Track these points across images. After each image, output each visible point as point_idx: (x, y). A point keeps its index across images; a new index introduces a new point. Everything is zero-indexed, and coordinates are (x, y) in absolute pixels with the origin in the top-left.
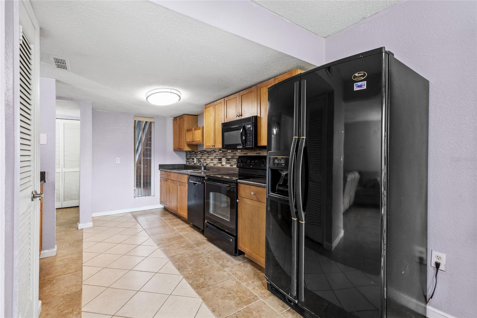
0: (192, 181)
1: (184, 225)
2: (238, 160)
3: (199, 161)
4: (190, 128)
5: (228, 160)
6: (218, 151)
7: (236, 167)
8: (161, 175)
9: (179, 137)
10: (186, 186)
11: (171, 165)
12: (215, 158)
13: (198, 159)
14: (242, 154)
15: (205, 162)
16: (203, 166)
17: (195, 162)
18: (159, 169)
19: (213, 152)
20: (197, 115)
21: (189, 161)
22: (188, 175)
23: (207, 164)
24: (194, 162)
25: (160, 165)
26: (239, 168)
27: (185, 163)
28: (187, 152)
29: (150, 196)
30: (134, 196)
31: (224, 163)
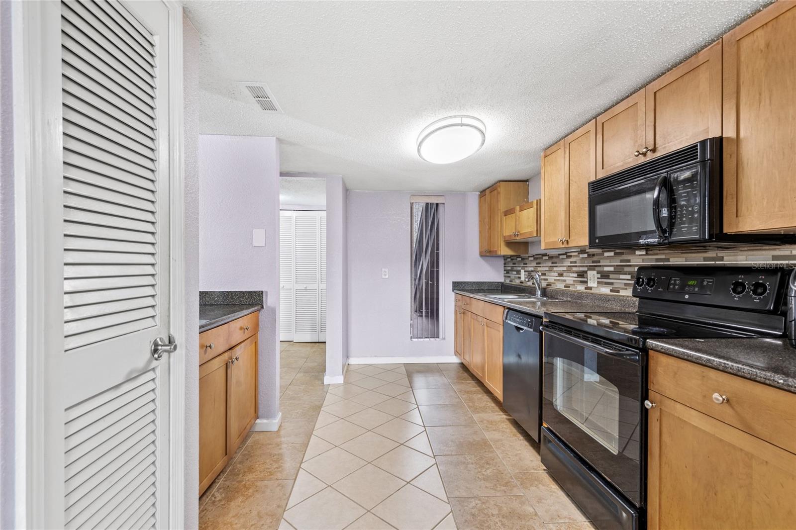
0: (512, 321)
1: (497, 413)
2: (638, 279)
3: (530, 276)
4: (511, 208)
5: (605, 275)
6: (577, 254)
7: (631, 294)
8: (456, 301)
9: (490, 228)
10: (500, 331)
11: (474, 282)
12: (569, 271)
13: (529, 272)
14: (651, 260)
15: (545, 280)
16: (539, 288)
17: (523, 279)
18: (453, 291)
19: (564, 257)
20: (527, 181)
21: (509, 277)
22: (504, 307)
23: (549, 285)
24: (520, 278)
25: (454, 283)
26: (640, 298)
27: (502, 280)
28: (505, 258)
29: (437, 339)
30: (411, 337)
31: (592, 283)
